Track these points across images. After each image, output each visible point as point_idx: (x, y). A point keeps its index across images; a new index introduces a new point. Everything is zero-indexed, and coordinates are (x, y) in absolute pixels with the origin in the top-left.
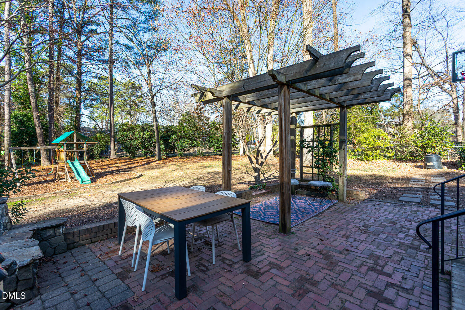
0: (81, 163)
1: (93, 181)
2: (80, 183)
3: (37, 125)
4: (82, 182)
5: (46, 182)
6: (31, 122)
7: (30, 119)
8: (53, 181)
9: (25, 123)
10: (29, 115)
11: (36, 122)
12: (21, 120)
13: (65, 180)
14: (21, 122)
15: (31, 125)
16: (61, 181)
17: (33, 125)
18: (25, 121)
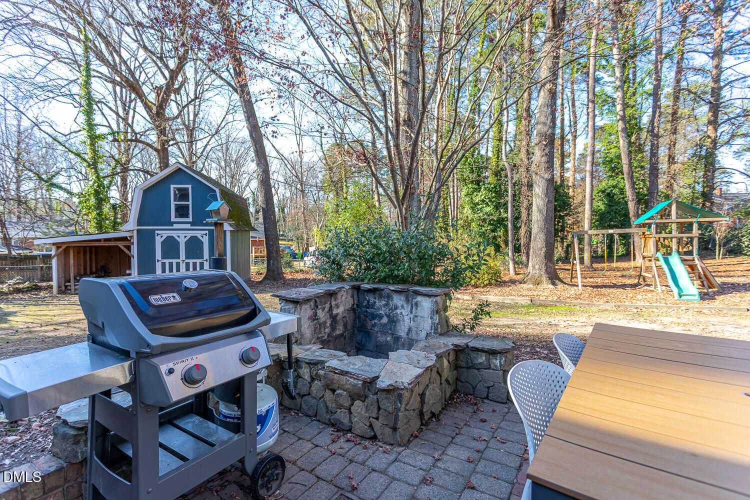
0: (683, 260)
1: (704, 296)
2: (677, 297)
3: (630, 198)
4: (680, 296)
5: (624, 286)
6: (623, 194)
7: (622, 191)
8: (634, 286)
9: (615, 197)
10: (621, 185)
11: (629, 193)
12: (609, 194)
13: (652, 288)
14: (610, 196)
15: (623, 198)
16: (646, 288)
17: (626, 199)
18: (614, 194)
